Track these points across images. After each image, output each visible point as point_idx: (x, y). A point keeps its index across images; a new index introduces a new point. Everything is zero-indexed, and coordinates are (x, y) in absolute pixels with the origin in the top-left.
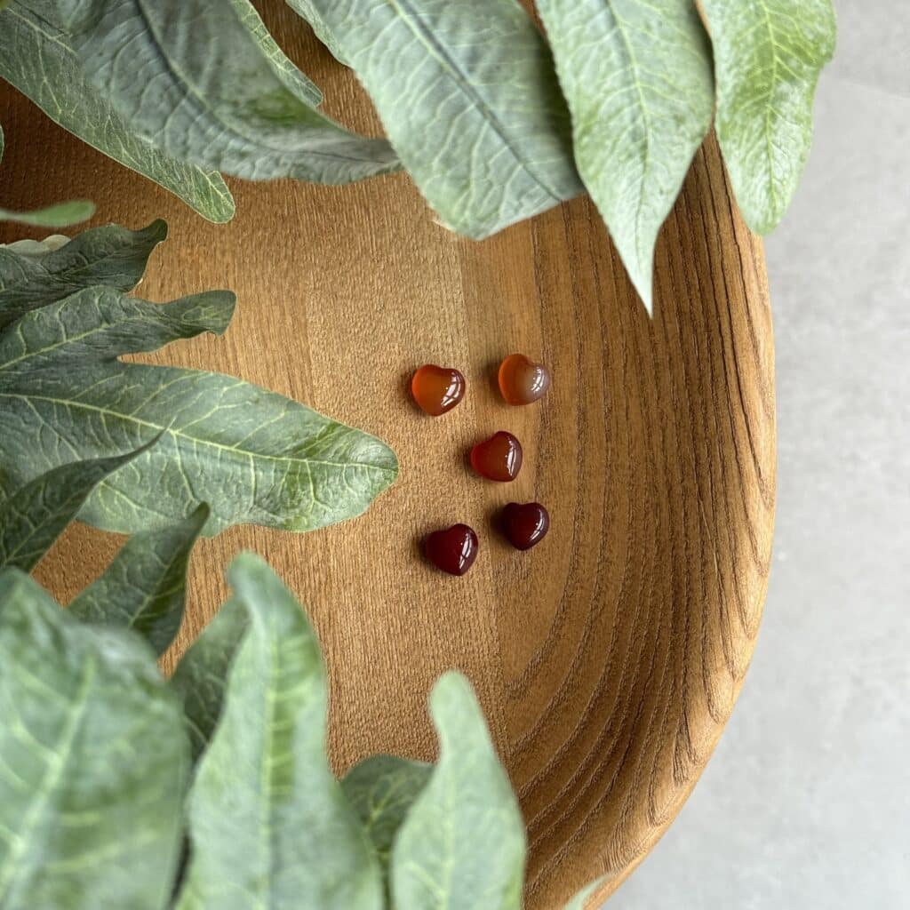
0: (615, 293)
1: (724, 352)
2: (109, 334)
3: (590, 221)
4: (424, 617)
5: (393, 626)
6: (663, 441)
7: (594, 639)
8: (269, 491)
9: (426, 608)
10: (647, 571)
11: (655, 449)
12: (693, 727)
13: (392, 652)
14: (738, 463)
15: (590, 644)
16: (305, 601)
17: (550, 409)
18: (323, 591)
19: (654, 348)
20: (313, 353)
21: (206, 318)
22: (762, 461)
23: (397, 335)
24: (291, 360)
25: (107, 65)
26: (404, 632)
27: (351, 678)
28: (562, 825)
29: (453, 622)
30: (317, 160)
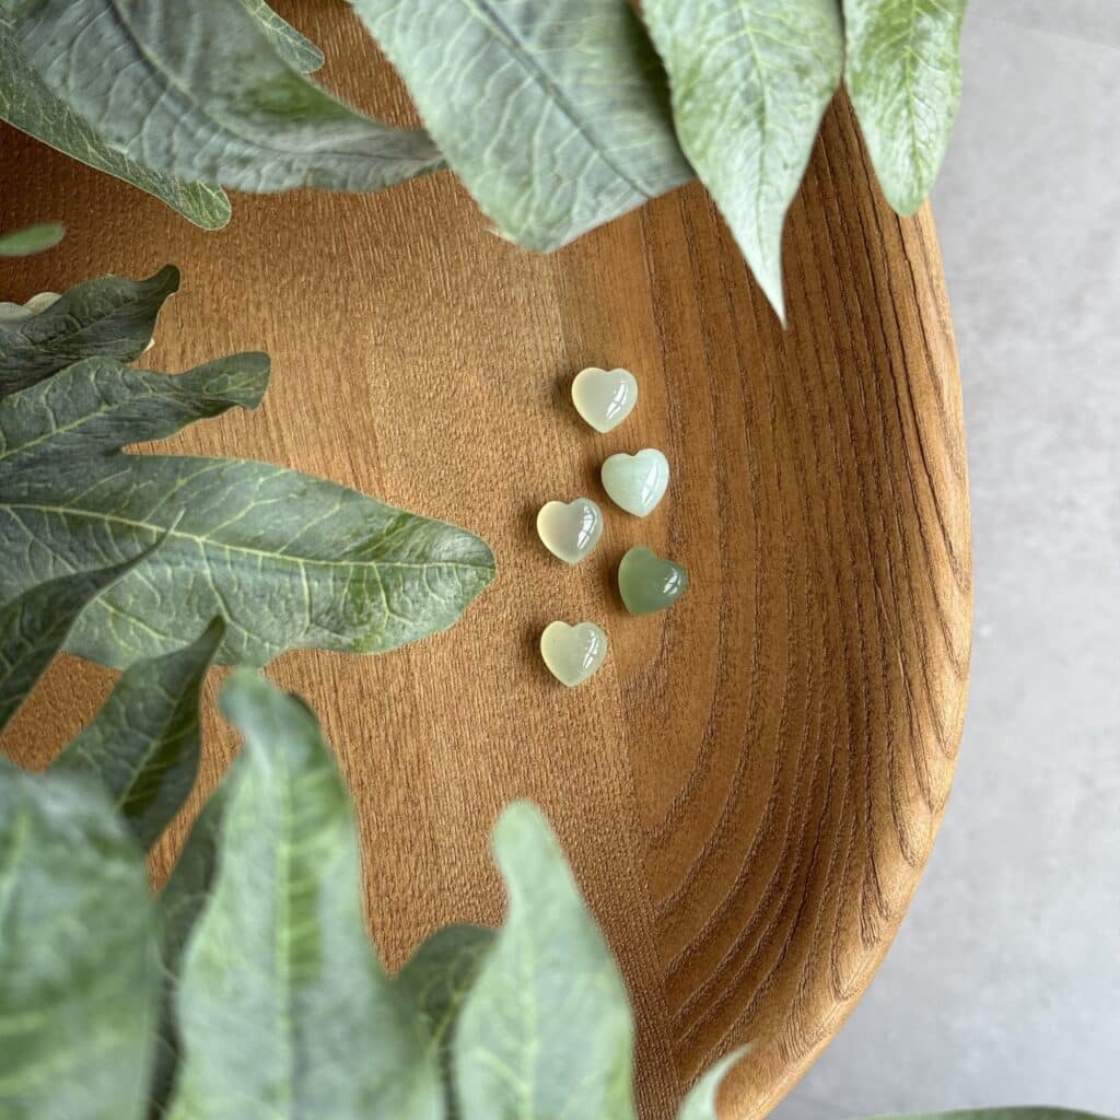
0: (756, 329)
1: (897, 396)
2: (111, 419)
3: (720, 240)
4: (536, 751)
5: (498, 764)
6: (827, 513)
7: (752, 770)
8: (328, 605)
9: (539, 740)
10: (814, 679)
11: (816, 525)
12: (883, 874)
13: (500, 797)
14: (922, 537)
15: (748, 774)
16: (387, 740)
17: (681, 481)
18: (408, 725)
19: (809, 397)
20: (379, 426)
21: (235, 388)
22: (953, 534)
23: (483, 397)
24: (351, 437)
25: (62, 55)
26: (514, 772)
27: (450, 833)
28: (724, 1005)
29: (574, 758)
30: (340, 162)
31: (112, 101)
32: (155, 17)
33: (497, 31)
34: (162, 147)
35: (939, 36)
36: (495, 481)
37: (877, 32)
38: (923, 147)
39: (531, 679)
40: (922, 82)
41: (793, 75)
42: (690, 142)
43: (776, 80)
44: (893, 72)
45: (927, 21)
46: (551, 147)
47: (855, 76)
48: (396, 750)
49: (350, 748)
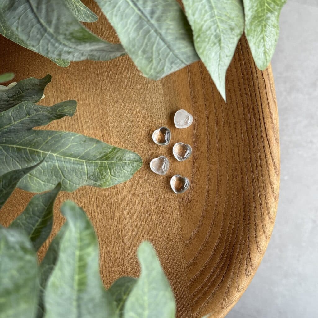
1: (260, 118)
2: (29, 120)
4: (153, 218)
5: (142, 221)
6: (238, 151)
7: (215, 224)
8: (93, 174)
9: (154, 214)
10: (234, 199)
11: (236, 155)
12: (252, 256)
13: (143, 230)
14: (266, 159)
15: (214, 226)
16: (111, 213)
17: (197, 141)
18: (117, 209)
19: (234, 117)
20: (110, 123)
21: (66, 111)
22: (275, 158)
23: (140, 115)
24: (102, 126)
25: (17, 21)
26: (147, 223)
27: (128, 241)
28: (206, 292)
29: (164, 219)
30: (97, 52)
31: (31, 35)
32: (44, 11)
33: (143, 17)
34: (45, 48)
35: (273, 19)
36: (143, 139)
37: (254, 18)
38: (267, 50)
39: (152, 197)
40: (268, 32)
41: (229, 31)
42: (199, 50)
43: (224, 32)
44: (259, 29)
45: (269, 15)
46: (158, 51)
47: (248, 31)
48: (113, 216)
49: (100, 216)
